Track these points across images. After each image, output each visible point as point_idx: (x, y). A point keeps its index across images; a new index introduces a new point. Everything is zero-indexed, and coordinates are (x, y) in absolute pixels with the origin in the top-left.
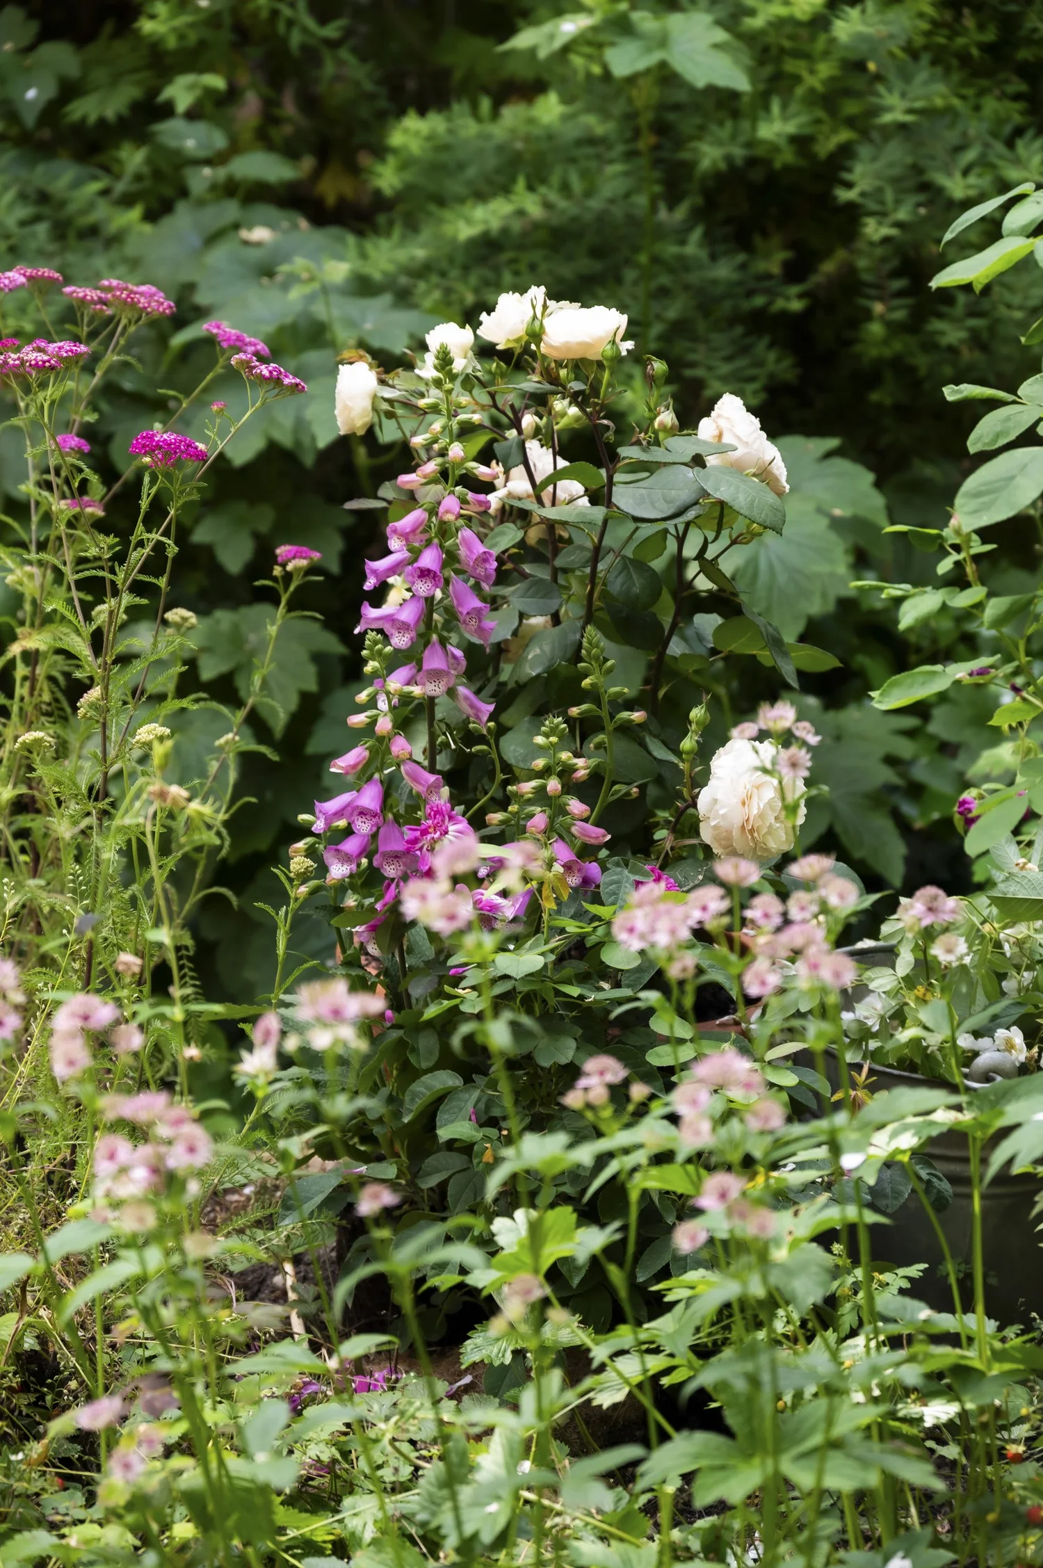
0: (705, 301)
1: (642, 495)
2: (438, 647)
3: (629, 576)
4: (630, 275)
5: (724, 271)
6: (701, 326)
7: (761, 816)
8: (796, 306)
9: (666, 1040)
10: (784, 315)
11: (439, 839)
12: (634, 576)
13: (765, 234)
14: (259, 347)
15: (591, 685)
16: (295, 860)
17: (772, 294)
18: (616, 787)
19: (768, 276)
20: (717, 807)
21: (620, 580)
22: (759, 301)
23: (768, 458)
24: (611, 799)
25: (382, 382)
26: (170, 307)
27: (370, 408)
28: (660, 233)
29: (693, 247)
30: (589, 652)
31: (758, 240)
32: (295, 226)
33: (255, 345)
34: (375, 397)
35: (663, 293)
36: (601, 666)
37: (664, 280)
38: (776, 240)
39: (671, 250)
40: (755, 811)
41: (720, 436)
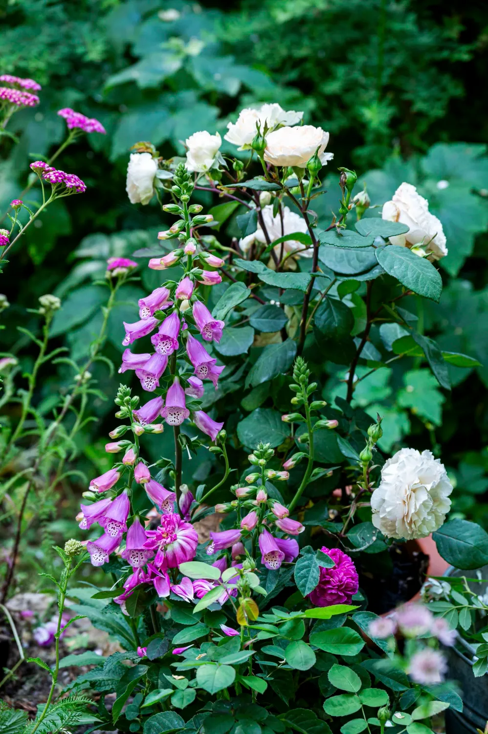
0: (415, 54)
1: (342, 254)
2: (178, 387)
3: (331, 313)
4: (375, 39)
5: (426, 39)
6: (413, 68)
7: (417, 513)
8: (466, 57)
9: (339, 692)
10: (460, 63)
11: (169, 543)
12: (335, 314)
13: (450, 15)
14: (96, 127)
15: (298, 401)
16: (69, 542)
17: (452, 50)
18: (316, 470)
19: (449, 40)
20: (385, 505)
21: (324, 317)
22: (445, 54)
23: (432, 234)
24: (313, 479)
25: (161, 166)
26: (34, 100)
27: (151, 186)
28: (390, 16)
29: (409, 25)
30: (298, 376)
31: (446, 20)
32: (192, 11)
33: (93, 125)
34: (155, 178)
35: (392, 50)
36: (306, 387)
37: (393, 42)
38: (456, 19)
39: (397, 26)
40: (413, 511)
41: (398, 216)
